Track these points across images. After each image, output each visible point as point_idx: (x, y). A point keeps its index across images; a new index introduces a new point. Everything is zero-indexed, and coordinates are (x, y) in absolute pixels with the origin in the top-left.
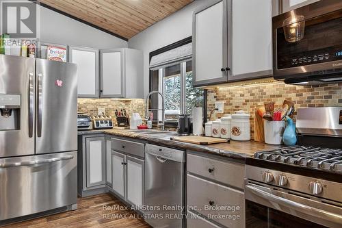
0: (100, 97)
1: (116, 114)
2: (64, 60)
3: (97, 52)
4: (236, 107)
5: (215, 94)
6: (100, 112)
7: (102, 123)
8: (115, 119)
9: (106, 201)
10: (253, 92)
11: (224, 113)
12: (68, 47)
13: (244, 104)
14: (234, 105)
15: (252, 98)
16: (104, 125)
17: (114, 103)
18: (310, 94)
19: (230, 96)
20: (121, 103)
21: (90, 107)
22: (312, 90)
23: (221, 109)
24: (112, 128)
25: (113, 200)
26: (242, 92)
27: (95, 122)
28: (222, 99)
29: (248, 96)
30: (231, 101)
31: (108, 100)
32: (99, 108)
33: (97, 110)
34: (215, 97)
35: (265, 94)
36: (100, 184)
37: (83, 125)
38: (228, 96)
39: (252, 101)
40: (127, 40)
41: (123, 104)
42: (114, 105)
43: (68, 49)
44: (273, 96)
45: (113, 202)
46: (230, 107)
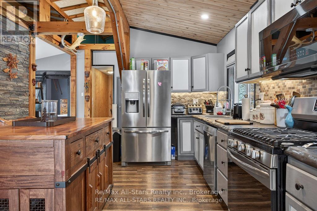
0: (192, 91)
1: (205, 103)
2: (167, 68)
3: (190, 59)
5: (259, 87)
6: (194, 102)
7: (194, 110)
8: (205, 107)
9: (191, 165)
10: (279, 85)
12: (170, 59)
13: (275, 95)
16: (195, 112)
17: (206, 96)
20: (211, 95)
21: (188, 99)
23: (262, 100)
24: (201, 114)
25: (196, 165)
26: (273, 85)
27: (189, 109)
28: (263, 91)
29: (277, 89)
30: (268, 93)
31: (201, 93)
32: (194, 99)
33: (192, 101)
34: (260, 89)
36: (190, 153)
37: (179, 111)
38: (267, 88)
39: (279, 92)
40: (216, 45)
41: (213, 96)
42: (205, 96)
43: (170, 61)
44: (290, 88)
45: (196, 166)
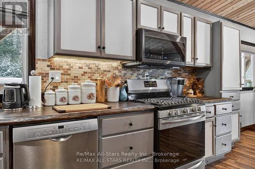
4: (74, 77)
5: (49, 63)
10: (91, 66)
11: (62, 82)
13: (82, 75)
14: (72, 75)
15: (89, 70)
18: (124, 72)
19: (68, 67)
22: (126, 70)
23: (58, 78)
26: (80, 65)
28: (59, 69)
29: (86, 69)
30: (69, 72)
34: (48, 66)
35: (100, 69)
38: (66, 67)
39: (89, 73)
44: (105, 71)
46: (68, 77)
